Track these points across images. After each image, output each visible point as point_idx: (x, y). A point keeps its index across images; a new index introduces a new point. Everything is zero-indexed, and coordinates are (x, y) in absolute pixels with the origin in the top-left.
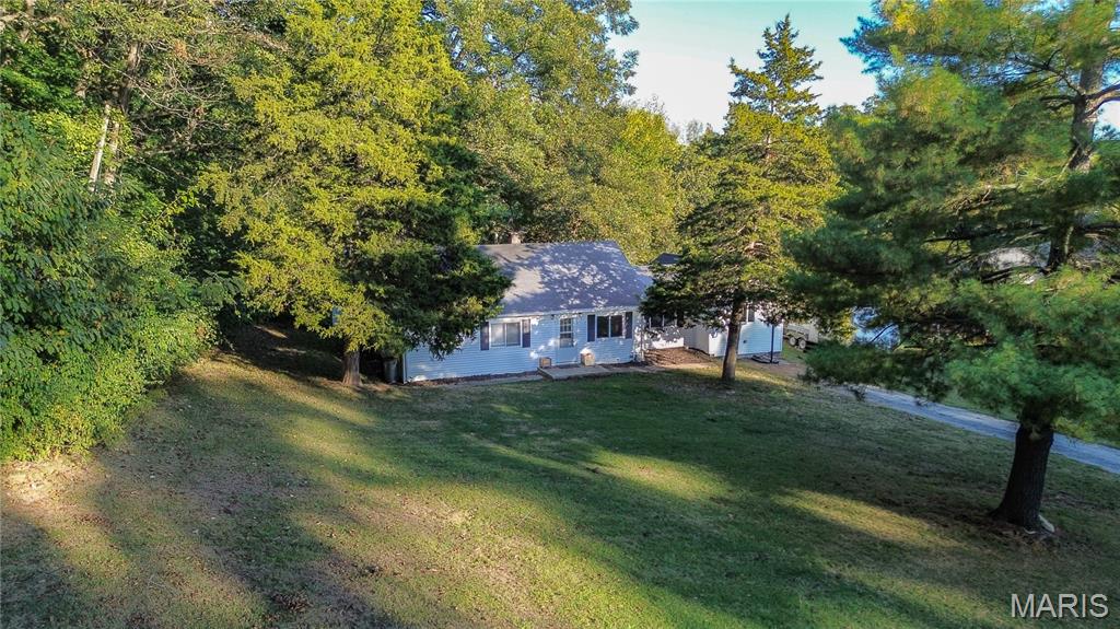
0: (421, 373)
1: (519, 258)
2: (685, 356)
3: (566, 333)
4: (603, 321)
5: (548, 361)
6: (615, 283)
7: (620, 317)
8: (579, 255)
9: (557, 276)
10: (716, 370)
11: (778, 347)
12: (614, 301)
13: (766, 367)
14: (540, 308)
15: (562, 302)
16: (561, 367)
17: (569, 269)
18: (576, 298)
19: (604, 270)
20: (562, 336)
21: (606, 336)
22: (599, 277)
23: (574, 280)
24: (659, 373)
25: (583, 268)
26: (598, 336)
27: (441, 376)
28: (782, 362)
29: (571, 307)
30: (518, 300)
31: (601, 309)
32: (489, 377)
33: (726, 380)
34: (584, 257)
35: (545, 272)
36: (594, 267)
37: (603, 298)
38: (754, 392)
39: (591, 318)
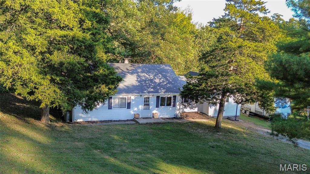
0: (81, 118)
1: (127, 70)
2: (198, 116)
3: (147, 103)
4: (163, 99)
5: (138, 115)
6: (169, 83)
7: (170, 98)
8: (154, 70)
9: (144, 78)
10: (213, 123)
11: (238, 114)
12: (168, 90)
13: (233, 122)
14: (136, 91)
15: (146, 90)
16: (143, 118)
17: (149, 76)
18: (152, 88)
19: (165, 77)
20: (145, 105)
21: (164, 105)
22: (162, 80)
23: (151, 80)
24: (187, 123)
25: (155, 76)
26: (161, 105)
27: (90, 120)
28: (240, 120)
29: (149, 92)
30: (126, 88)
31: (162, 93)
32: (111, 121)
33: (217, 128)
34: (156, 71)
35: (139, 76)
36: (160, 75)
37: (164, 88)
38: (230, 134)
39: (158, 97)
